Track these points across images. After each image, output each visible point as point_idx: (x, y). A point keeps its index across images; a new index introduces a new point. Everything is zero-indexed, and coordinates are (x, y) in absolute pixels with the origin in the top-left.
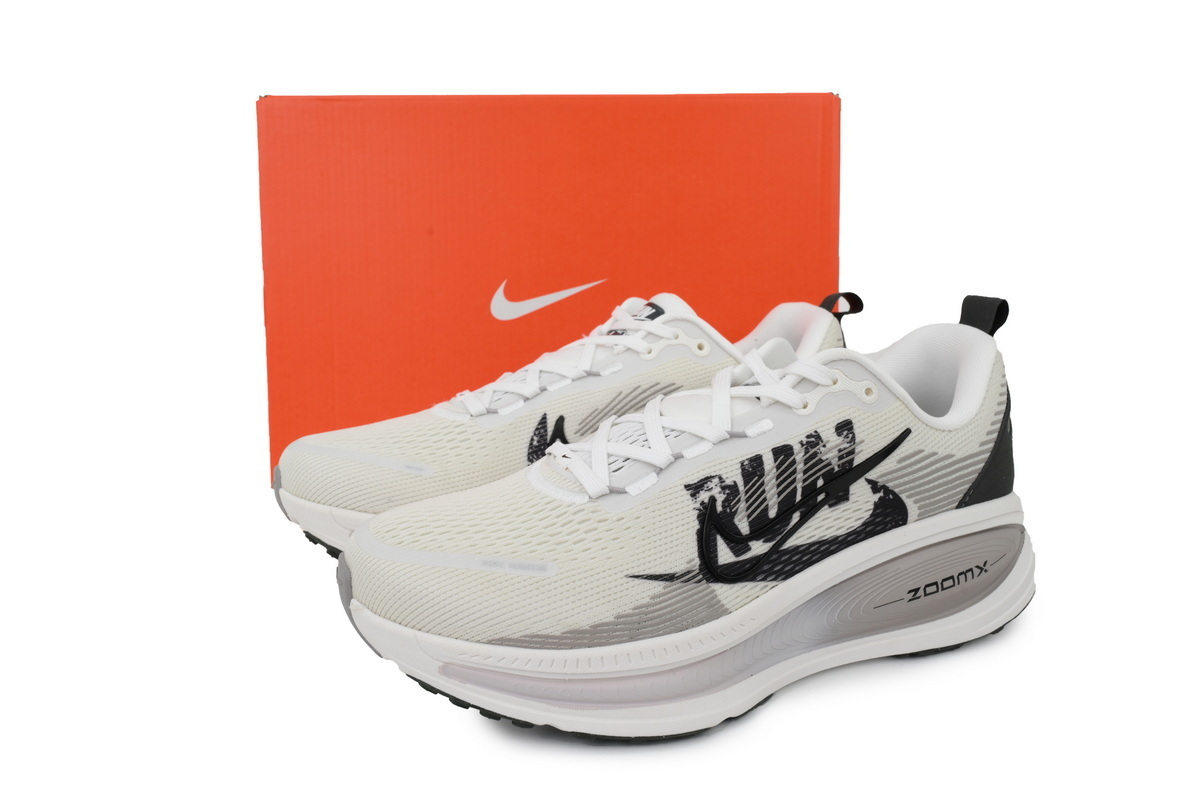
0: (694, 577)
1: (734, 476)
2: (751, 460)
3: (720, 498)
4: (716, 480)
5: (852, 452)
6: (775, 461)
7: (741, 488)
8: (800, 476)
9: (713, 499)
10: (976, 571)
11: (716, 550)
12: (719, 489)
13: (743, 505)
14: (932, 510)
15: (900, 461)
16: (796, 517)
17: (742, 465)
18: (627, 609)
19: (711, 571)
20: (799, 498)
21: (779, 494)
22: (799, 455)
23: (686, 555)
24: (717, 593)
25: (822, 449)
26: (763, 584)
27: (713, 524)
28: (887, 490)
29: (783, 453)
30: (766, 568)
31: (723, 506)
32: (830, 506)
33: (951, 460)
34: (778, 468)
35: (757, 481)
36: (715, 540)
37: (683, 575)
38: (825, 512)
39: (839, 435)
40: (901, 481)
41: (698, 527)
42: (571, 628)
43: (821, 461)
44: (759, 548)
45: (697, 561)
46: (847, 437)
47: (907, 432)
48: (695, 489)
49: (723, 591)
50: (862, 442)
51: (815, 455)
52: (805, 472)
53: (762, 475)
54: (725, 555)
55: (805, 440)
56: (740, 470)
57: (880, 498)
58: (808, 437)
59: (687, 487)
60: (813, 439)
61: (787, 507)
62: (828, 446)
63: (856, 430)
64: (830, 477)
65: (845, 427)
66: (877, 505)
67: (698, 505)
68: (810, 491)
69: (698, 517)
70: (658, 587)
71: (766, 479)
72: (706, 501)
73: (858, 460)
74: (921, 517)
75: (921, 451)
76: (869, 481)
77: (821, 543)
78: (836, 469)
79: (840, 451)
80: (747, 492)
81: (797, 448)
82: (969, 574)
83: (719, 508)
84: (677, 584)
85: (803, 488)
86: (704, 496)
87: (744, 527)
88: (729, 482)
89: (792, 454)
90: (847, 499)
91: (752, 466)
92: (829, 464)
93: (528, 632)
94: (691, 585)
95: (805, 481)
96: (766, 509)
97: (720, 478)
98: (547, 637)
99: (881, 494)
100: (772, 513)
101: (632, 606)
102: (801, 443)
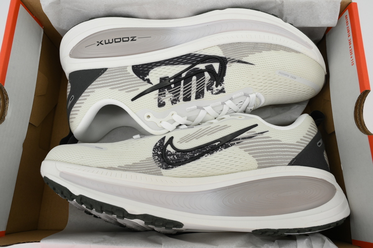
0: (231, 60)
1: (207, 93)
2: (199, 98)
3: (214, 86)
4: (214, 93)
5: (159, 95)
6: (191, 96)
7: (205, 89)
8: (182, 89)
9: (217, 86)
10: (103, 42)
11: (219, 68)
12: (214, 89)
13: (206, 82)
14: (120, 69)
15: (138, 89)
16: (184, 75)
17: (203, 97)
19: (223, 62)
20: (182, 82)
21: (191, 84)
22: (181, 97)
23: (231, 69)
24: (222, 53)
25: (172, 98)
27: (218, 78)
28: (143, 79)
29: (187, 99)
30: (199, 59)
31: (213, 83)
32: (168, 77)
34: (190, 94)
35: (199, 90)
36: (219, 72)
37: (235, 61)
38: (171, 75)
39: (164, 102)
40: (137, 82)
41: (224, 77)
43: (173, 94)
44: (202, 66)
45: (227, 65)
46: (161, 101)
47: (133, 100)
48: (222, 91)
50: (155, 98)
51: (175, 96)
52: (180, 91)
53: (197, 92)
54: (216, 66)
55: (178, 102)
56: (204, 95)
57: (146, 76)
58: (176, 103)
59: (224, 92)
60: (174, 102)
62: (169, 99)
63: (157, 103)
64: (169, 87)
65: (161, 105)
66: (148, 74)
67: (223, 85)
68: (177, 83)
69: (223, 81)
70: (244, 59)
71: (195, 90)
72: (219, 86)
73: (157, 91)
75: (127, 92)
76: (151, 83)
78: (166, 90)
79: (165, 96)
80: (204, 87)
81: (181, 100)
83: (215, 82)
84: (237, 59)
85: (180, 85)
86: (220, 88)
87: (207, 75)
88: (210, 91)
89: (184, 98)
90: (160, 78)
91: (200, 96)
92: (169, 92)
94: (232, 58)
95: (180, 87)
96: (197, 79)
97: (212, 93)
99: (145, 78)
100: (194, 78)
102: (179, 101)
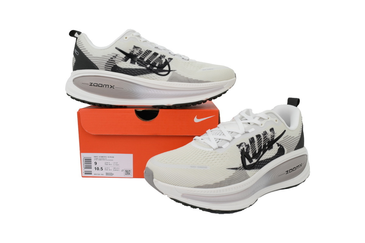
0: (242, 168)
1: (248, 143)
2: (251, 138)
3: (245, 148)
4: (244, 144)
5: (274, 136)
6: (257, 138)
7: (250, 145)
8: (263, 142)
9: (243, 148)
10: (300, 166)
11: (245, 162)
12: (245, 146)
13: (250, 150)
14: (289, 151)
15: (284, 138)
16: (262, 153)
17: (249, 140)
18: (228, 177)
19: (245, 167)
20: (262, 148)
21: (258, 147)
22: (262, 137)
23: (239, 164)
25: (267, 135)
26: (256, 170)
27: (244, 155)
28: (281, 146)
29: (258, 136)
30: (256, 166)
31: (246, 150)
32: (269, 150)
33: (294, 138)
34: (258, 140)
35: (253, 144)
36: (245, 159)
37: (239, 168)
38: (268, 151)
39: (271, 131)
40: (284, 143)
41: (241, 156)
42: (215, 182)
43: (267, 138)
44: (255, 161)
45: (242, 164)
46: (272, 132)
47: (285, 131)
48: (239, 146)
49: (248, 172)
50: (276, 133)
51: (266, 137)
52: (264, 141)
53: (254, 142)
54: (248, 163)
55: (263, 133)
56: (249, 141)
57: (279, 148)
58: (264, 132)
59: (237, 146)
60: (265, 133)
61: (260, 150)
62: (268, 134)
63: (275, 130)
64: (269, 142)
65: (272, 130)
66: (279, 150)
67: (240, 150)
68: (265, 146)
69: (241, 153)
70: (234, 171)
71: (255, 143)
72: (242, 149)
73: (275, 138)
74: (288, 152)
75: (288, 136)
76: (277, 143)
77: (267, 159)
78: (270, 140)
79: (271, 136)
80: (251, 147)
81: (261, 135)
82: (298, 167)
83: (245, 151)
84: (238, 170)
85: (263, 145)
86: (241, 148)
87: (251, 156)
88: (247, 144)
89: (261, 137)
90: (272, 148)
91: (252, 140)
92: (269, 139)
93: (205, 184)
94: (241, 170)
95: (264, 143)
96: (256, 151)
97: (245, 143)
98: (210, 185)
99: (280, 147)
100: (257, 152)
101: (229, 176)
102: (262, 134)
